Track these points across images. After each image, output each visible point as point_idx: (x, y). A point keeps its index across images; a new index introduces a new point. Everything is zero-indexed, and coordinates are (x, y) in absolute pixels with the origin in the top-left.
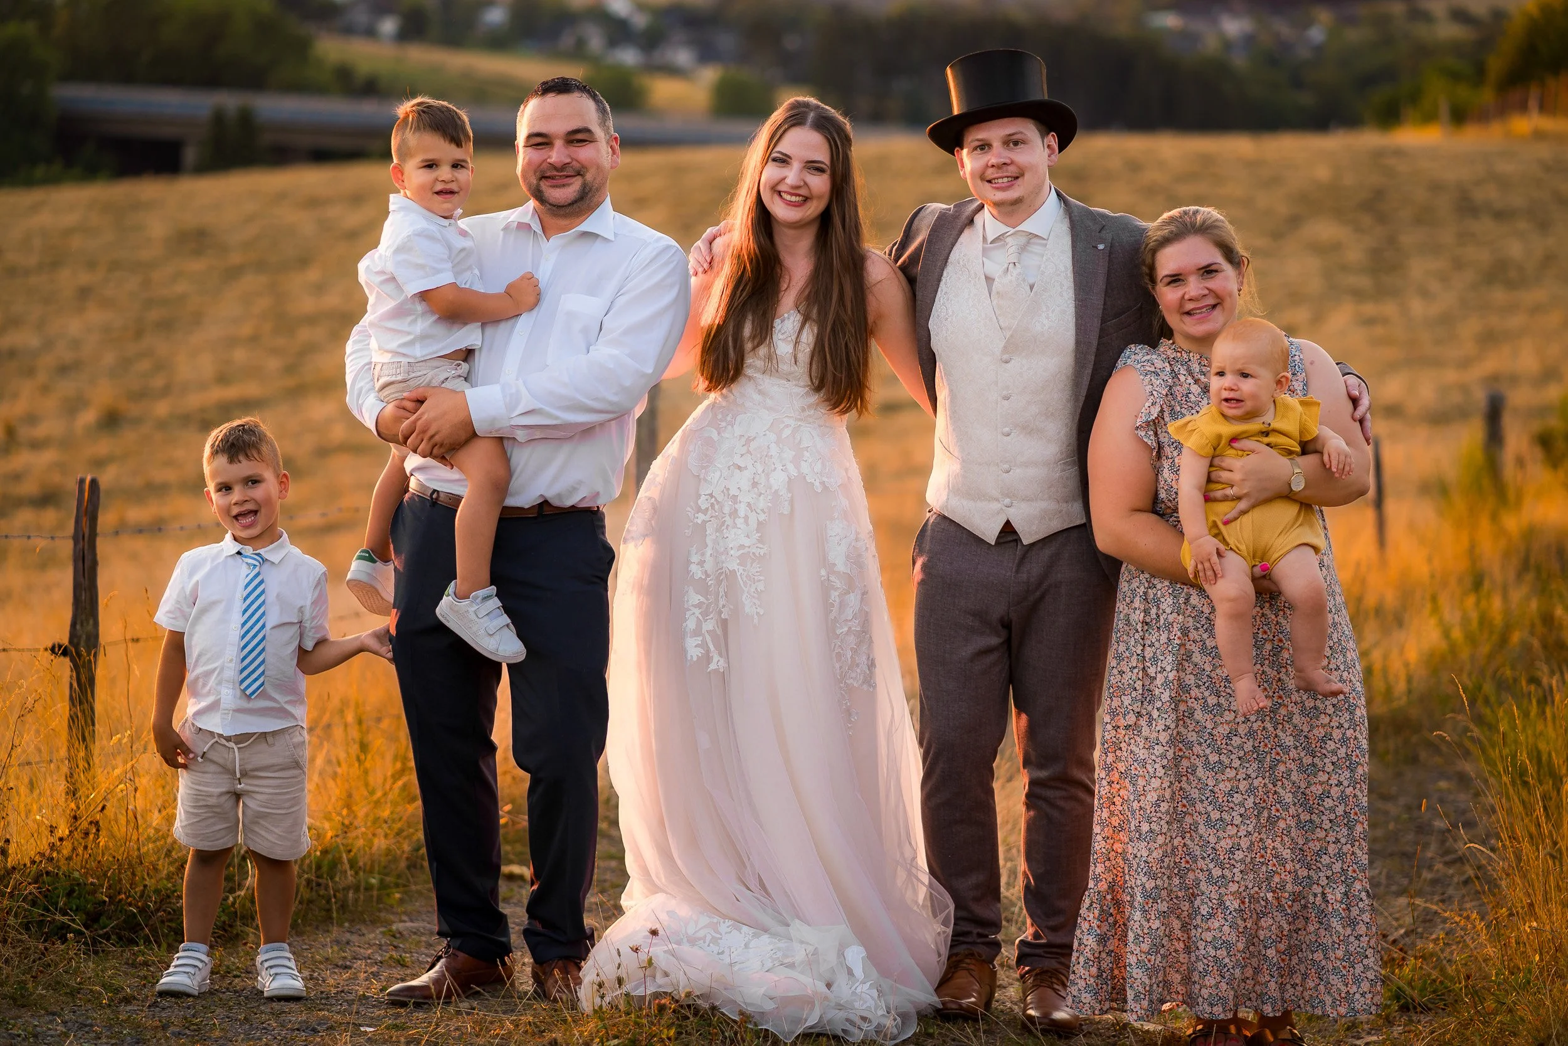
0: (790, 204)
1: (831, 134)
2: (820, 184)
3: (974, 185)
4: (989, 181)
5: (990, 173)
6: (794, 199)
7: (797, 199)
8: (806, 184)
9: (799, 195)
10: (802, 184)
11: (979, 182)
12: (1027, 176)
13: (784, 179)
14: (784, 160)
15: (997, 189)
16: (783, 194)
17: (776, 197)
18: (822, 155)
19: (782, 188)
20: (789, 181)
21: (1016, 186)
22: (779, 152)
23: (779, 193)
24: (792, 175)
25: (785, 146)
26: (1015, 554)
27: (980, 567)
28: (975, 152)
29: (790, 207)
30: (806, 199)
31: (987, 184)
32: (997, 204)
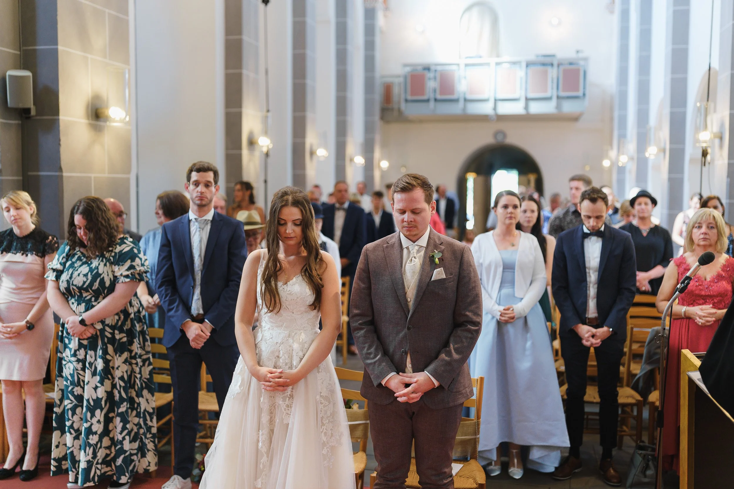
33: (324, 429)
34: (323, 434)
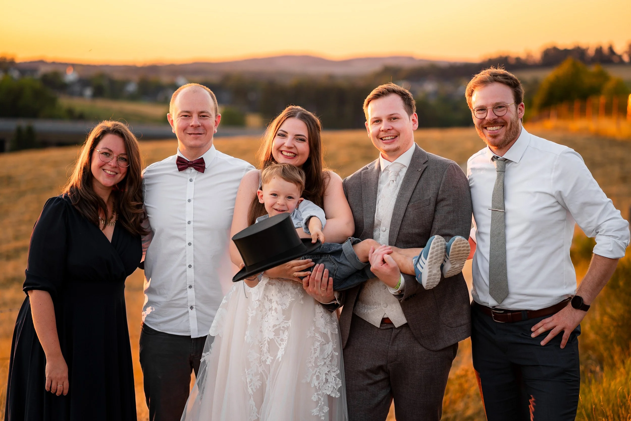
0: (287, 157)
1: (308, 122)
2: (303, 147)
3: (375, 141)
4: (381, 139)
5: (382, 135)
6: (288, 154)
7: (291, 154)
8: (295, 146)
9: (292, 153)
10: (293, 146)
11: (376, 139)
12: (401, 135)
13: (284, 144)
14: (284, 135)
15: (386, 143)
16: (283, 152)
17: (280, 155)
18: (304, 132)
19: (282, 149)
20: (286, 145)
21: (396, 141)
22: (282, 130)
23: (282, 151)
24: (287, 142)
25: (284, 127)
26: (391, 336)
27: (372, 341)
28: (374, 123)
29: (286, 159)
30: (296, 155)
31: (381, 140)
32: (387, 151)
33: (317, 372)
34: (315, 377)
